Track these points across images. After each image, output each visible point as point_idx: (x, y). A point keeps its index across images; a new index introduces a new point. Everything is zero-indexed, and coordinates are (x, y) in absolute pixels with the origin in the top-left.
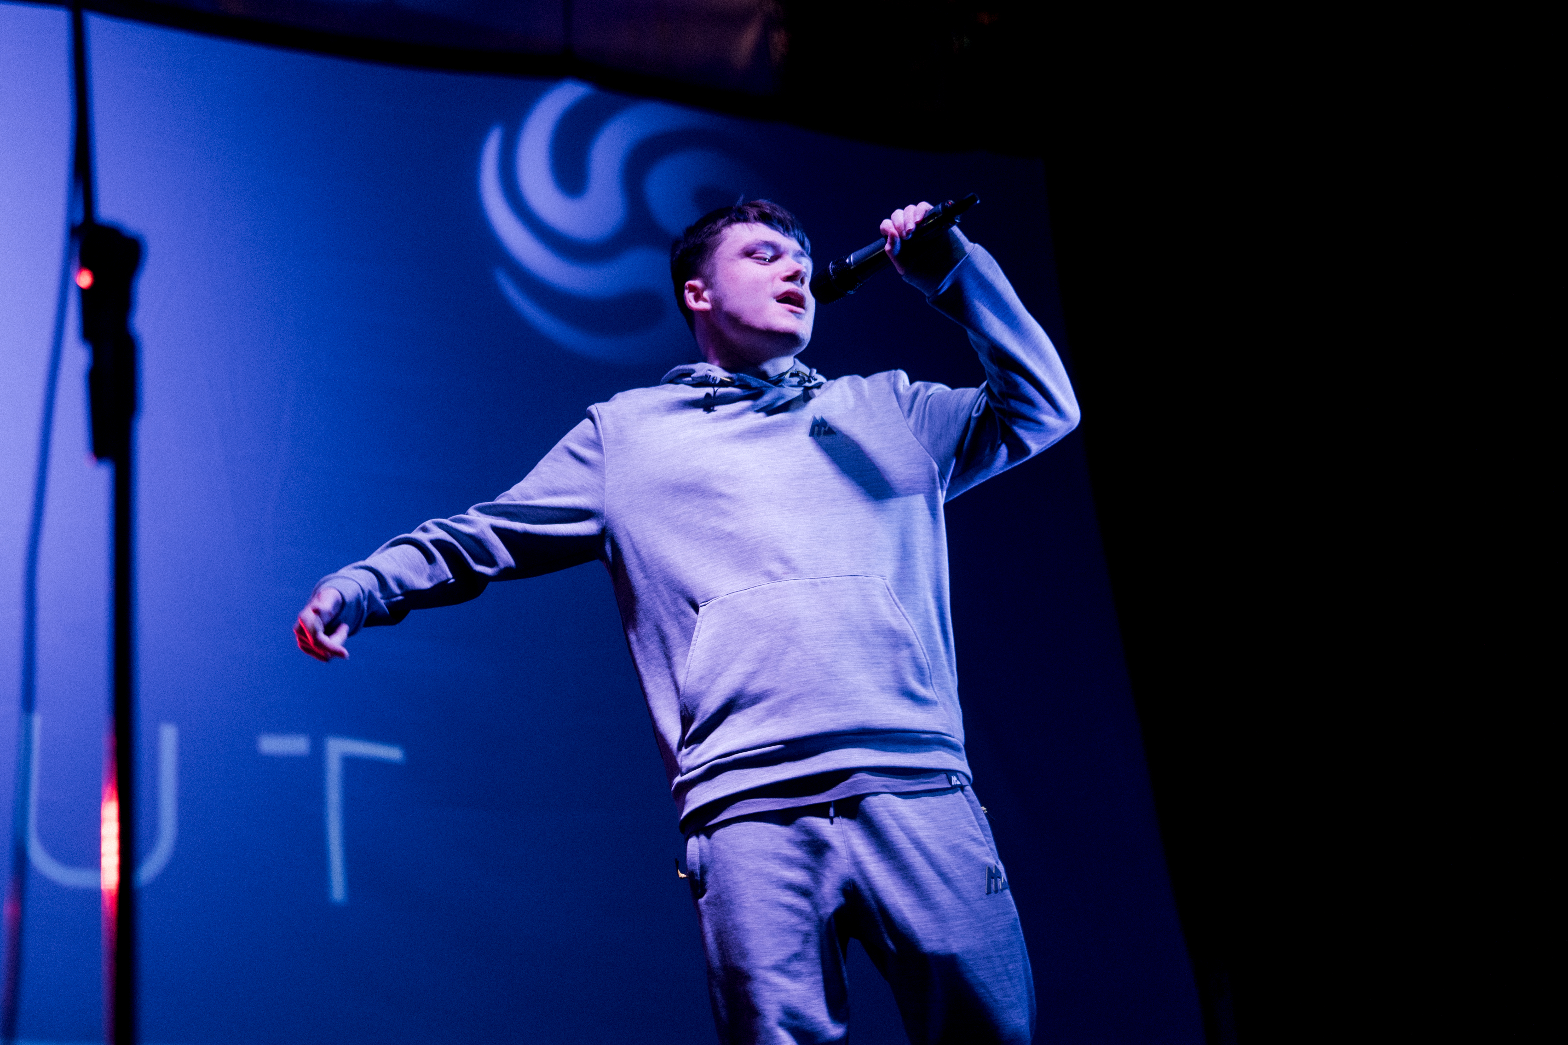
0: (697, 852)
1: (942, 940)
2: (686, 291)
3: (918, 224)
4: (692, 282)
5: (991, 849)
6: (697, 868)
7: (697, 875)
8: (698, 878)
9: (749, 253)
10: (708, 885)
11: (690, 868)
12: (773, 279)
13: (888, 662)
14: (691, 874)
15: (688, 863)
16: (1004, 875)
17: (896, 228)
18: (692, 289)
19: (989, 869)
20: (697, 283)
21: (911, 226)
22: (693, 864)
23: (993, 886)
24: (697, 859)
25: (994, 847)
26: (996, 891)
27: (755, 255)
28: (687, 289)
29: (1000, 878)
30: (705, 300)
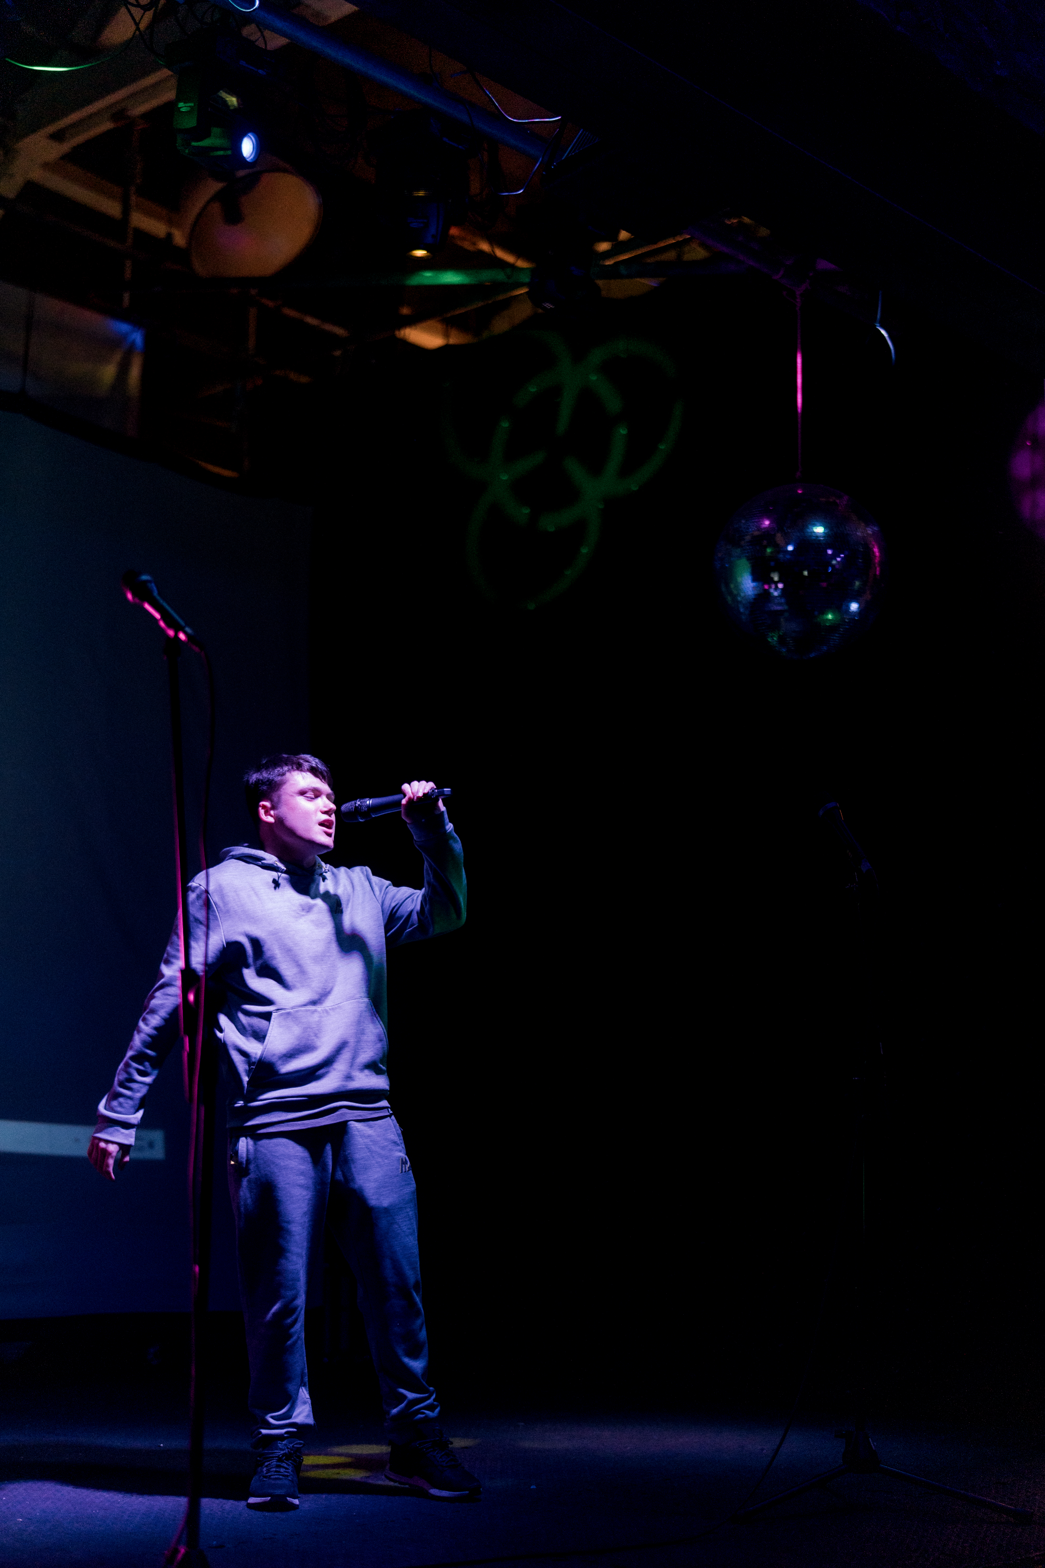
0: (245, 1149)
1: (378, 1199)
2: (260, 808)
3: (424, 794)
4: (264, 803)
5: (403, 1147)
6: (244, 1161)
7: (243, 1164)
8: (244, 1166)
9: (302, 793)
10: (250, 1171)
11: (240, 1159)
12: (316, 811)
13: (370, 1050)
14: (239, 1163)
15: (239, 1158)
16: (409, 1163)
17: (412, 793)
18: (264, 807)
19: (402, 1159)
20: (267, 804)
21: (420, 794)
22: (242, 1158)
23: (404, 1169)
24: (245, 1155)
25: (404, 1146)
26: (405, 1172)
27: (306, 795)
28: (261, 807)
29: (407, 1164)
30: (271, 816)
